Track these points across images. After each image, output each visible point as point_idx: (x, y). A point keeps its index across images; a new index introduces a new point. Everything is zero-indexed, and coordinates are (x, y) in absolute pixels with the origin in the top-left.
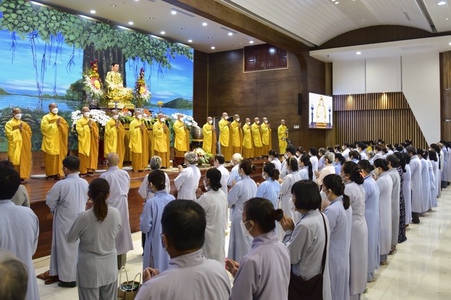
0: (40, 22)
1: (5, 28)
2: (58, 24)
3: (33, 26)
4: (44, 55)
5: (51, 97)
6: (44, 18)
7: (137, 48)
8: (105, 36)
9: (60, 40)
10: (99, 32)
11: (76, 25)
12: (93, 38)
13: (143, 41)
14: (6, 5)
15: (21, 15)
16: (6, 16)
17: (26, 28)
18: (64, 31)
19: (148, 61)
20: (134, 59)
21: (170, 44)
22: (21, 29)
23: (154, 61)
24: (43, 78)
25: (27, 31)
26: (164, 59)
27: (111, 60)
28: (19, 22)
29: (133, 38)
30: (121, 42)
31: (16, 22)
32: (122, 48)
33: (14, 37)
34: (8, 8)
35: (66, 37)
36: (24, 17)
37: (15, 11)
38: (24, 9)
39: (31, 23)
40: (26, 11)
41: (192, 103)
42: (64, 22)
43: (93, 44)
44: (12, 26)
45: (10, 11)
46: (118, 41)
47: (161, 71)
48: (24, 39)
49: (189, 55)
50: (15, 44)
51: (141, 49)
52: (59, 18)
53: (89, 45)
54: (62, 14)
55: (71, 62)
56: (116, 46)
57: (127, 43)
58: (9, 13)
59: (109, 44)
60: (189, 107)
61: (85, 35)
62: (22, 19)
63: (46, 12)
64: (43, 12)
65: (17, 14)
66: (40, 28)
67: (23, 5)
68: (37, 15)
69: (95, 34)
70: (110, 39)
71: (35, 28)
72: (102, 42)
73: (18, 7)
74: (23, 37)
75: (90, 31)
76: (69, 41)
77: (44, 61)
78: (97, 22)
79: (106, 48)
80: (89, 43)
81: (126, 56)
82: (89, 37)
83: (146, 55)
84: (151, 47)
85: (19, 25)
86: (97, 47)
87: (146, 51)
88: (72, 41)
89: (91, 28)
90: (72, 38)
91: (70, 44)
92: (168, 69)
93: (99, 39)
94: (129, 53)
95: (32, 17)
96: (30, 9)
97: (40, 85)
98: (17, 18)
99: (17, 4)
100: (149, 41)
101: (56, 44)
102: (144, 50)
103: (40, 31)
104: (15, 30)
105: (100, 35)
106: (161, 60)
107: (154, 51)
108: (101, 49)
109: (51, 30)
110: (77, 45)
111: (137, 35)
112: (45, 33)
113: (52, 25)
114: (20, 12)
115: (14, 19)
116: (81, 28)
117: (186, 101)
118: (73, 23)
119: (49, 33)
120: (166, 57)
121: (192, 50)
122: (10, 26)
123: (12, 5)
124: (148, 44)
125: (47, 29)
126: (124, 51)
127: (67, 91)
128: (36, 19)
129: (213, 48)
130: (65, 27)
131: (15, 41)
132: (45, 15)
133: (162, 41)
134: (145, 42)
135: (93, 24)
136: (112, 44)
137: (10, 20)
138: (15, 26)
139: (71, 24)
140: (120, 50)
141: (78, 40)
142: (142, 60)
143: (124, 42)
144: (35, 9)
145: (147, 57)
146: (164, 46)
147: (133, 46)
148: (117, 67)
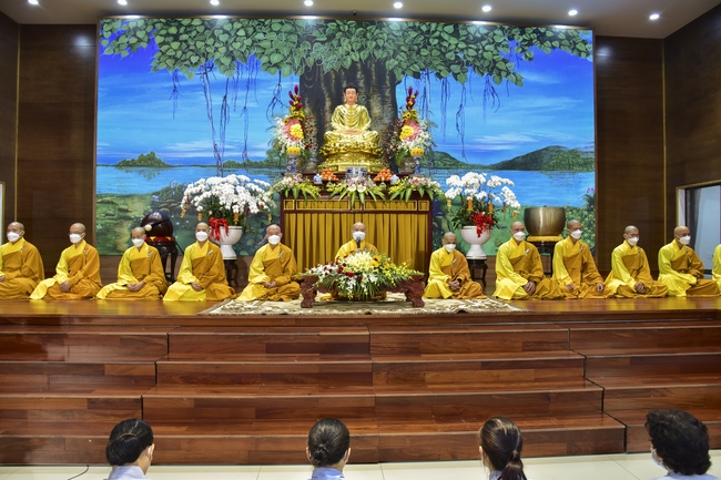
0: (217, 45)
1: (163, 66)
2: (248, 42)
3: (205, 55)
4: (225, 97)
5: (239, 166)
6: (224, 38)
7: (424, 52)
8: (345, 42)
9: (254, 66)
10: (331, 37)
11: (284, 36)
12: (319, 51)
13: (440, 38)
14: (164, 32)
15: (186, 41)
16: (164, 48)
17: (194, 59)
18: (260, 51)
19: (455, 75)
20: (417, 75)
21: (516, 31)
22: (187, 62)
23: (471, 74)
24: (223, 135)
25: (196, 64)
26: (501, 65)
27: (361, 84)
28: (184, 53)
29: (413, 34)
30: (384, 48)
31: (179, 54)
32: (386, 59)
33: (176, 78)
34: (168, 35)
35: (264, 59)
36: (191, 43)
37: (176, 37)
38: (190, 32)
39: (202, 51)
40: (194, 33)
41: (593, 156)
42: (260, 36)
43: (319, 61)
44: (173, 61)
45: (170, 39)
46: (377, 47)
47: (494, 93)
48: (192, 77)
49: (580, 46)
50: (178, 89)
51: (435, 53)
52: (251, 30)
53: (310, 65)
54: (256, 22)
55: (275, 100)
56: (371, 57)
57: (399, 47)
58: (168, 43)
59: (355, 57)
60: (585, 165)
61: (301, 49)
62: (188, 46)
63: (228, 27)
64: (222, 28)
65: (181, 42)
66: (217, 55)
67: (190, 25)
68: (213, 36)
69: (323, 43)
70: (356, 46)
71: (210, 57)
73: (182, 30)
74: (190, 76)
75: (312, 40)
76: (270, 65)
77: (224, 107)
78: (327, 21)
79: (348, 64)
80: (310, 62)
81: (398, 73)
82: (309, 51)
83: (448, 64)
84: (462, 45)
85: (183, 58)
86: (327, 68)
87: (448, 55)
88: (277, 65)
89: (315, 33)
90: (276, 58)
91: (273, 70)
92: (512, 85)
93: (332, 50)
94: (404, 65)
95: (204, 41)
96: (201, 29)
97: (219, 146)
98: (180, 48)
99: (178, 27)
100: (456, 34)
101: (246, 76)
102: (444, 54)
103: (218, 60)
104: (177, 67)
105: (335, 42)
106: (492, 68)
107: (472, 53)
108: (336, 68)
109: (236, 54)
110: (286, 69)
111: (424, 28)
112: (226, 61)
113: (237, 45)
114: (184, 37)
115: (176, 50)
116: (294, 38)
117: (571, 152)
118: (278, 33)
119: (233, 59)
120: (505, 61)
121: (587, 36)
122: (170, 62)
123: (173, 30)
124: (453, 41)
125: (229, 54)
126: (390, 64)
127: (269, 152)
128: (210, 41)
129: (654, 17)
130: (261, 44)
131: (177, 84)
132: (225, 32)
133: (492, 28)
134: (446, 37)
135: (318, 27)
136: (364, 55)
137: (171, 53)
138: (177, 60)
139: (273, 36)
140: (380, 64)
141: (289, 60)
142: (439, 75)
143: (391, 47)
144: (209, 26)
145: (453, 66)
146: (500, 37)
147: (414, 51)
148: (350, 93)
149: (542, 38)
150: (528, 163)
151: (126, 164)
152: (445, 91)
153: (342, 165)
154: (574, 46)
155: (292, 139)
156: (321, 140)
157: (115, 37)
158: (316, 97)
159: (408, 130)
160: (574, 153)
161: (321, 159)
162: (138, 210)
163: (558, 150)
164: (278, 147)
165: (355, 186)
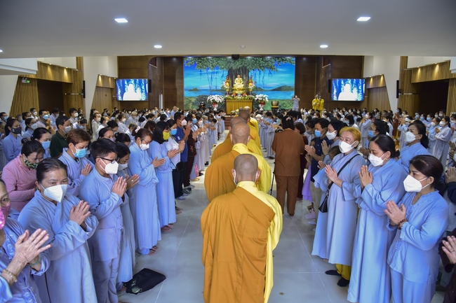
0: (210, 64)
1: (198, 69)
2: (216, 63)
4: (212, 75)
7: (255, 64)
8: (238, 63)
9: (218, 68)
10: (234, 62)
11: (224, 62)
12: (232, 65)
14: (198, 61)
15: (203, 63)
16: (198, 65)
18: (219, 65)
19: (262, 70)
20: (254, 70)
21: (277, 59)
22: (203, 68)
23: (267, 70)
24: (211, 84)
25: (205, 68)
27: (241, 72)
29: (253, 60)
33: (201, 71)
37: (201, 62)
38: (204, 61)
41: (294, 87)
42: (219, 62)
43: (232, 67)
46: (245, 64)
47: (271, 73)
49: (292, 62)
51: (258, 65)
52: (217, 60)
53: (230, 68)
56: (243, 66)
57: (250, 63)
58: (199, 63)
59: (240, 66)
60: (292, 90)
61: (228, 64)
67: (204, 59)
68: (209, 62)
70: (240, 64)
71: (208, 66)
72: (237, 65)
73: (202, 60)
75: (230, 62)
76: (221, 68)
77: (211, 78)
79: (238, 68)
82: (230, 65)
83: (261, 67)
84: (264, 63)
86: (234, 68)
87: (261, 65)
88: (223, 68)
94: (251, 68)
95: (207, 63)
96: (206, 60)
97: (211, 86)
100: (263, 60)
103: (210, 67)
104: (201, 69)
106: (271, 68)
107: (266, 64)
108: (236, 69)
110: (225, 69)
111: (255, 59)
113: (214, 64)
115: (201, 65)
116: (226, 62)
119: (213, 67)
120: (274, 66)
121: (294, 59)
123: (200, 60)
124: (262, 62)
126: (248, 67)
132: (211, 61)
133: (271, 58)
134: (260, 61)
135: (231, 59)
138: (201, 67)
139: (222, 62)
140: (245, 68)
141: (225, 67)
142: (259, 70)
143: (248, 64)
144: (208, 59)
145: (262, 67)
146: (273, 60)
147: (253, 64)
148: (239, 76)
149: (283, 60)
150: (279, 89)
151: (190, 90)
152: (260, 74)
153: (237, 92)
154: (290, 62)
155: (227, 86)
156: (233, 86)
157: (187, 62)
158: (232, 75)
159: (250, 84)
160: (289, 87)
161: (233, 90)
162: (193, 100)
163: (286, 86)
164: (223, 87)
165: (239, 97)
